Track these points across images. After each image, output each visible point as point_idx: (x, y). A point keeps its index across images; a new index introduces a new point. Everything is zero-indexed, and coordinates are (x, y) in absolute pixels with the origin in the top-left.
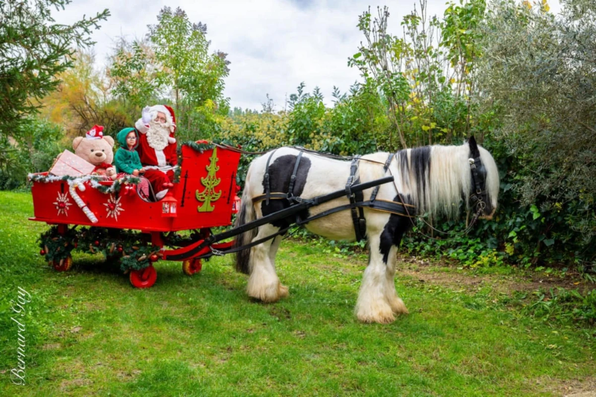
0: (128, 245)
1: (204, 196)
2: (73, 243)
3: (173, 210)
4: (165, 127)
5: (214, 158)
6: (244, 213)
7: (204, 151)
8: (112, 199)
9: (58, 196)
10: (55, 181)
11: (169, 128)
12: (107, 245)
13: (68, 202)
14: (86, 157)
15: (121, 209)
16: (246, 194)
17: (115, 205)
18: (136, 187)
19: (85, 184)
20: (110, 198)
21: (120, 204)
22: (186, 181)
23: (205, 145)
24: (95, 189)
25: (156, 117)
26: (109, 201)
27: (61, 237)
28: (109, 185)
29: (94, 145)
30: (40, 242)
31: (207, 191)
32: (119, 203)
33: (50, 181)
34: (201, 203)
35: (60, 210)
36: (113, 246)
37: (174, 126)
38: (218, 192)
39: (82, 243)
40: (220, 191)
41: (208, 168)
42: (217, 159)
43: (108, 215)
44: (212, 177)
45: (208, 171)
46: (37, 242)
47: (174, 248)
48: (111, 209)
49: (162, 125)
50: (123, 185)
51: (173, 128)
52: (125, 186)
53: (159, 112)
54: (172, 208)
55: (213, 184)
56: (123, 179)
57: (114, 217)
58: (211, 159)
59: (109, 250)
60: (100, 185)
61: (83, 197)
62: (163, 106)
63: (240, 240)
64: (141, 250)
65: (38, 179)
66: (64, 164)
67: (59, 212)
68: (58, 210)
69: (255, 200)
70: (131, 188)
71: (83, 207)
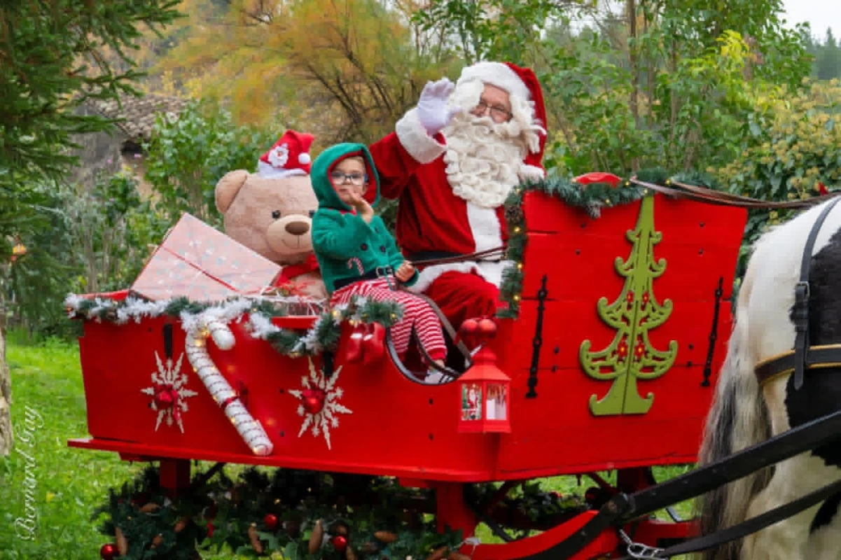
0: (363, 526)
1: (612, 361)
2: (202, 522)
3: (495, 411)
4: (505, 137)
5: (645, 232)
6: (729, 417)
7: (604, 210)
8: (313, 374)
9: (156, 369)
10: (146, 318)
11: (522, 136)
12: (304, 525)
13: (184, 386)
14: (257, 240)
15: (342, 409)
16: (737, 351)
17: (324, 393)
18: (386, 335)
19: (233, 326)
20: (308, 373)
21: (339, 393)
22: (541, 310)
23: (607, 191)
24: (260, 340)
25: (476, 102)
26: (305, 381)
27: (167, 503)
28: (301, 328)
29: (282, 196)
30: (106, 517)
31: (622, 344)
32: (335, 386)
33: (131, 317)
34: (603, 387)
35: (161, 414)
36: (317, 529)
37: (539, 133)
38: (667, 348)
39: (228, 520)
40: (674, 343)
41: (621, 265)
42: (658, 237)
43: (304, 427)
44: (638, 297)
45: (623, 279)
46: (95, 517)
47: (505, 537)
48: (309, 409)
49: (496, 127)
50: (346, 328)
51: (537, 139)
52: (352, 330)
53: (487, 85)
54: (491, 404)
55: (645, 319)
56: (344, 307)
57: (322, 434)
58: (631, 234)
59: (307, 542)
60: (277, 329)
61: (231, 368)
62: (504, 67)
63: (716, 509)
64: (401, 544)
65: (95, 310)
66: (176, 262)
67: (159, 420)
68: (156, 415)
69: (766, 372)
70: (368, 337)
71: (226, 403)
